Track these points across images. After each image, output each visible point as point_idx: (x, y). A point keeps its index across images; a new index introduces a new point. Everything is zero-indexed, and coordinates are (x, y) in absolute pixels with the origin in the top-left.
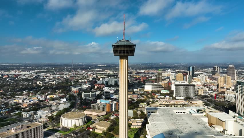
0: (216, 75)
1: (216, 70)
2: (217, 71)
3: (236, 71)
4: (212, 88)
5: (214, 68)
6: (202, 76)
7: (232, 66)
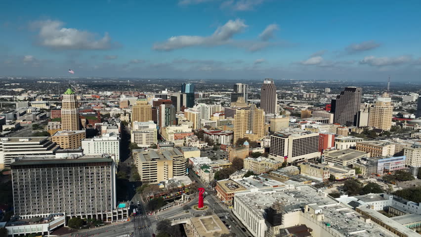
0: (238, 101)
1: (240, 91)
2: (242, 95)
3: (278, 93)
4: (217, 140)
5: (235, 87)
6: (203, 108)
7: (269, 82)
